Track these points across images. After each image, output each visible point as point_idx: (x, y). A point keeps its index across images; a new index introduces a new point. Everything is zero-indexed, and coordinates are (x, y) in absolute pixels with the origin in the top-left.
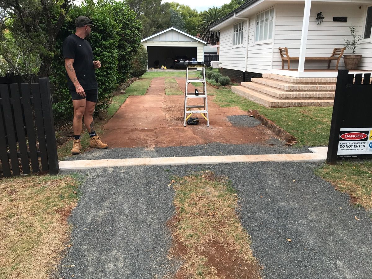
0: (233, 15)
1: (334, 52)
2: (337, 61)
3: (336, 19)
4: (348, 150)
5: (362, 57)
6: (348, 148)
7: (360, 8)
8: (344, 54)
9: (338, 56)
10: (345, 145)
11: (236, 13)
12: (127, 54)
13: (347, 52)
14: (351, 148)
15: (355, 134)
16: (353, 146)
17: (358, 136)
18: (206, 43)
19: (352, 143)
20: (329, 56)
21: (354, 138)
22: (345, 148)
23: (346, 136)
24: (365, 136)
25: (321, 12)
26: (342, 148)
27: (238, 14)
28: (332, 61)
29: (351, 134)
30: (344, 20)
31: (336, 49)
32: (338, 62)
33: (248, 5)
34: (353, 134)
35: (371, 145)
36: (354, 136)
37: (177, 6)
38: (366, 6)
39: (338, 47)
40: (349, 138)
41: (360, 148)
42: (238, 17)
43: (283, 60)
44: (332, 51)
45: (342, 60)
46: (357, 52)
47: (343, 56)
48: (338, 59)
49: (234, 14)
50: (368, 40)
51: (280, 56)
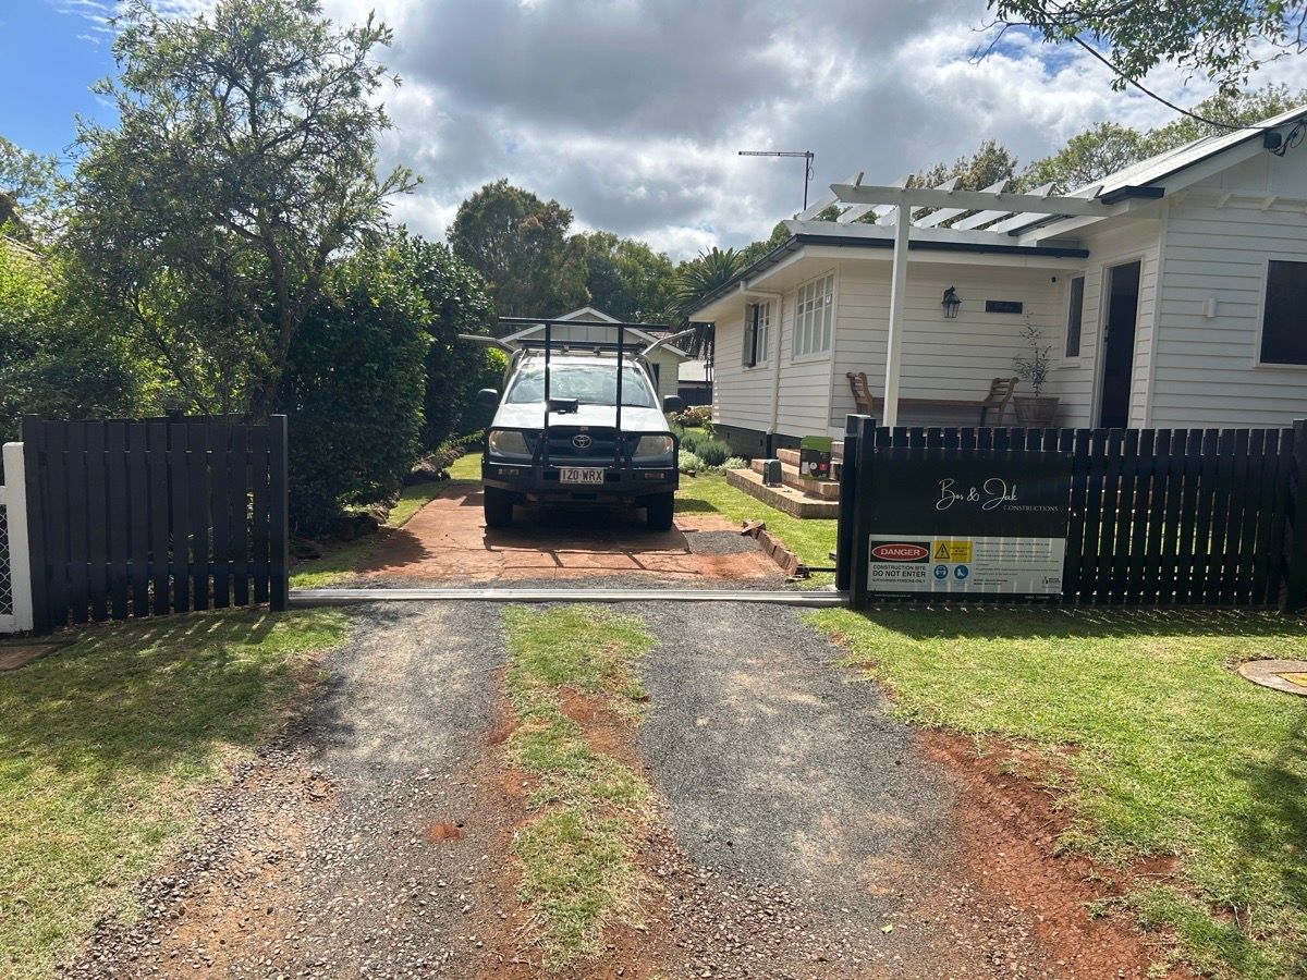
0: (739, 286)
1: (993, 389)
2: (997, 410)
3: (993, 307)
4: (891, 581)
5: (1060, 402)
6: (891, 577)
7: (1054, 280)
8: (1014, 395)
9: (1000, 399)
10: (882, 570)
11: (747, 280)
13: (1024, 388)
14: (896, 577)
15: (901, 548)
16: (901, 574)
17: (909, 553)
18: (682, 354)
19: (898, 568)
20: (982, 397)
21: (900, 556)
22: (884, 577)
23: (885, 552)
24: (922, 553)
25: (953, 289)
26: (878, 577)
27: (752, 284)
28: (990, 410)
29: (893, 548)
30: (1015, 308)
31: (997, 381)
32: (1001, 414)
33: (769, 263)
34: (898, 548)
35: (937, 573)
36: (900, 552)
37: (611, 245)
38: (1069, 276)
39: (1002, 375)
40: (891, 556)
41: (916, 578)
42: (752, 290)
43: (858, 405)
44: (988, 386)
45: (1009, 408)
46: (1047, 390)
47: (1011, 400)
48: (1000, 405)
49: (741, 283)
50: (1074, 360)
51: (851, 395)
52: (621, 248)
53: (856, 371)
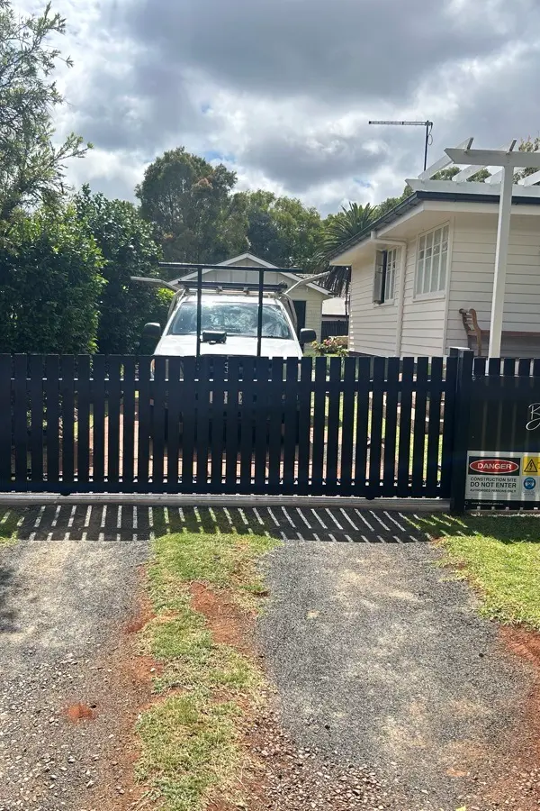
0: (371, 235)
4: (486, 491)
6: (486, 488)
10: (480, 482)
11: (377, 230)
12: (125, 314)
14: (490, 488)
15: (495, 463)
16: (495, 485)
17: (502, 467)
18: (326, 292)
19: (493, 479)
21: (495, 470)
22: (480, 487)
23: (481, 466)
24: (514, 467)
26: (475, 487)
27: (380, 234)
29: (489, 463)
33: (396, 216)
34: (493, 462)
35: (527, 484)
36: (494, 466)
37: (269, 201)
40: (486, 469)
41: (508, 489)
42: (382, 238)
43: (469, 337)
49: (372, 233)
51: (463, 327)
52: (278, 204)
53: (467, 308)
